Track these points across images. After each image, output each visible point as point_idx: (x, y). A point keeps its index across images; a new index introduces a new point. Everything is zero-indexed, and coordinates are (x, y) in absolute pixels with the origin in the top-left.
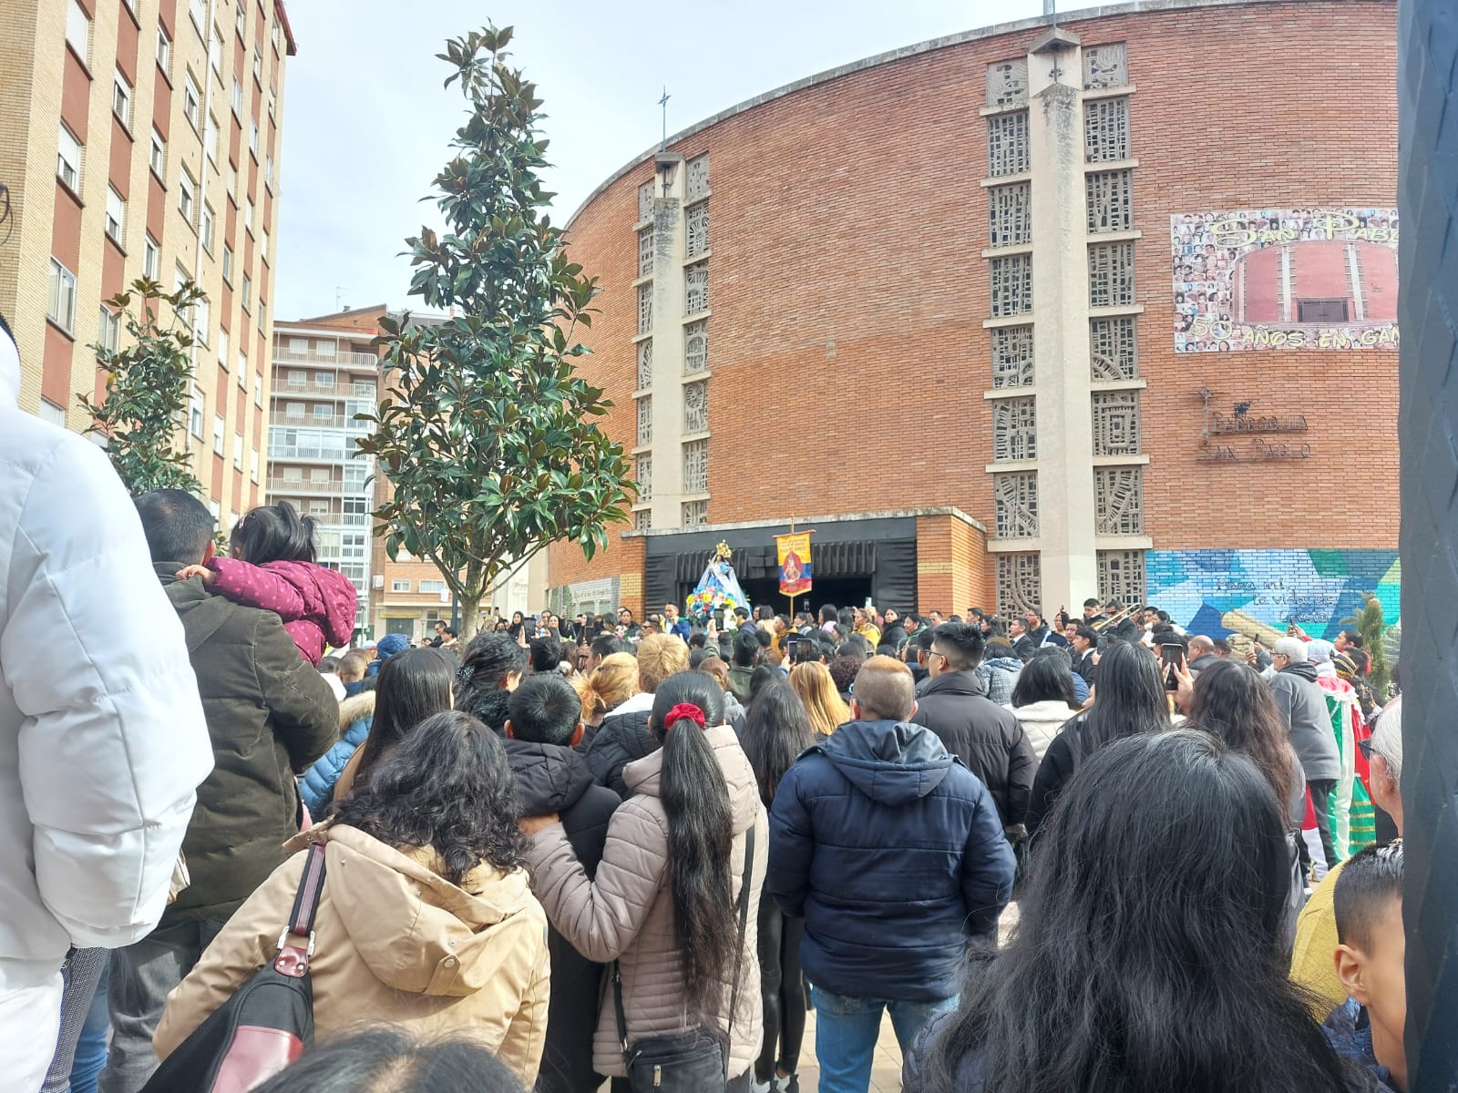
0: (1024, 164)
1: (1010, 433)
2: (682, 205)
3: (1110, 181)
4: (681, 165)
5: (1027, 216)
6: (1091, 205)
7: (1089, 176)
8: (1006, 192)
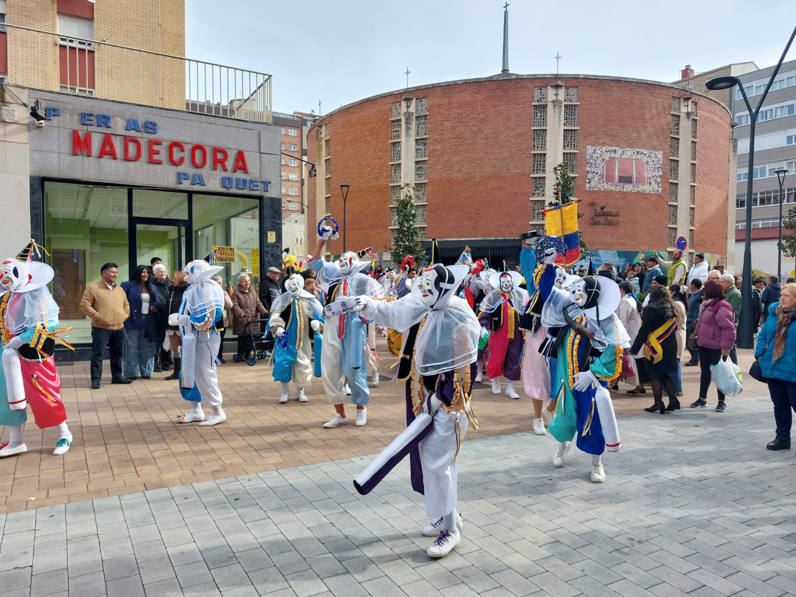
0: (545, 124)
1: (537, 211)
2: (415, 115)
3: (570, 132)
4: (414, 100)
5: (545, 141)
6: (564, 140)
7: (564, 130)
8: (539, 132)
